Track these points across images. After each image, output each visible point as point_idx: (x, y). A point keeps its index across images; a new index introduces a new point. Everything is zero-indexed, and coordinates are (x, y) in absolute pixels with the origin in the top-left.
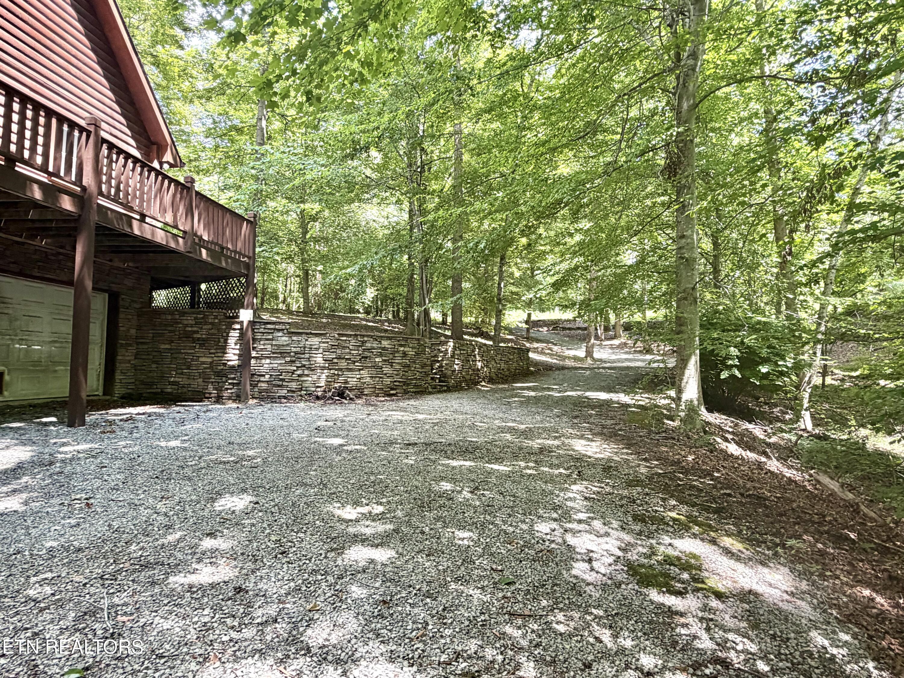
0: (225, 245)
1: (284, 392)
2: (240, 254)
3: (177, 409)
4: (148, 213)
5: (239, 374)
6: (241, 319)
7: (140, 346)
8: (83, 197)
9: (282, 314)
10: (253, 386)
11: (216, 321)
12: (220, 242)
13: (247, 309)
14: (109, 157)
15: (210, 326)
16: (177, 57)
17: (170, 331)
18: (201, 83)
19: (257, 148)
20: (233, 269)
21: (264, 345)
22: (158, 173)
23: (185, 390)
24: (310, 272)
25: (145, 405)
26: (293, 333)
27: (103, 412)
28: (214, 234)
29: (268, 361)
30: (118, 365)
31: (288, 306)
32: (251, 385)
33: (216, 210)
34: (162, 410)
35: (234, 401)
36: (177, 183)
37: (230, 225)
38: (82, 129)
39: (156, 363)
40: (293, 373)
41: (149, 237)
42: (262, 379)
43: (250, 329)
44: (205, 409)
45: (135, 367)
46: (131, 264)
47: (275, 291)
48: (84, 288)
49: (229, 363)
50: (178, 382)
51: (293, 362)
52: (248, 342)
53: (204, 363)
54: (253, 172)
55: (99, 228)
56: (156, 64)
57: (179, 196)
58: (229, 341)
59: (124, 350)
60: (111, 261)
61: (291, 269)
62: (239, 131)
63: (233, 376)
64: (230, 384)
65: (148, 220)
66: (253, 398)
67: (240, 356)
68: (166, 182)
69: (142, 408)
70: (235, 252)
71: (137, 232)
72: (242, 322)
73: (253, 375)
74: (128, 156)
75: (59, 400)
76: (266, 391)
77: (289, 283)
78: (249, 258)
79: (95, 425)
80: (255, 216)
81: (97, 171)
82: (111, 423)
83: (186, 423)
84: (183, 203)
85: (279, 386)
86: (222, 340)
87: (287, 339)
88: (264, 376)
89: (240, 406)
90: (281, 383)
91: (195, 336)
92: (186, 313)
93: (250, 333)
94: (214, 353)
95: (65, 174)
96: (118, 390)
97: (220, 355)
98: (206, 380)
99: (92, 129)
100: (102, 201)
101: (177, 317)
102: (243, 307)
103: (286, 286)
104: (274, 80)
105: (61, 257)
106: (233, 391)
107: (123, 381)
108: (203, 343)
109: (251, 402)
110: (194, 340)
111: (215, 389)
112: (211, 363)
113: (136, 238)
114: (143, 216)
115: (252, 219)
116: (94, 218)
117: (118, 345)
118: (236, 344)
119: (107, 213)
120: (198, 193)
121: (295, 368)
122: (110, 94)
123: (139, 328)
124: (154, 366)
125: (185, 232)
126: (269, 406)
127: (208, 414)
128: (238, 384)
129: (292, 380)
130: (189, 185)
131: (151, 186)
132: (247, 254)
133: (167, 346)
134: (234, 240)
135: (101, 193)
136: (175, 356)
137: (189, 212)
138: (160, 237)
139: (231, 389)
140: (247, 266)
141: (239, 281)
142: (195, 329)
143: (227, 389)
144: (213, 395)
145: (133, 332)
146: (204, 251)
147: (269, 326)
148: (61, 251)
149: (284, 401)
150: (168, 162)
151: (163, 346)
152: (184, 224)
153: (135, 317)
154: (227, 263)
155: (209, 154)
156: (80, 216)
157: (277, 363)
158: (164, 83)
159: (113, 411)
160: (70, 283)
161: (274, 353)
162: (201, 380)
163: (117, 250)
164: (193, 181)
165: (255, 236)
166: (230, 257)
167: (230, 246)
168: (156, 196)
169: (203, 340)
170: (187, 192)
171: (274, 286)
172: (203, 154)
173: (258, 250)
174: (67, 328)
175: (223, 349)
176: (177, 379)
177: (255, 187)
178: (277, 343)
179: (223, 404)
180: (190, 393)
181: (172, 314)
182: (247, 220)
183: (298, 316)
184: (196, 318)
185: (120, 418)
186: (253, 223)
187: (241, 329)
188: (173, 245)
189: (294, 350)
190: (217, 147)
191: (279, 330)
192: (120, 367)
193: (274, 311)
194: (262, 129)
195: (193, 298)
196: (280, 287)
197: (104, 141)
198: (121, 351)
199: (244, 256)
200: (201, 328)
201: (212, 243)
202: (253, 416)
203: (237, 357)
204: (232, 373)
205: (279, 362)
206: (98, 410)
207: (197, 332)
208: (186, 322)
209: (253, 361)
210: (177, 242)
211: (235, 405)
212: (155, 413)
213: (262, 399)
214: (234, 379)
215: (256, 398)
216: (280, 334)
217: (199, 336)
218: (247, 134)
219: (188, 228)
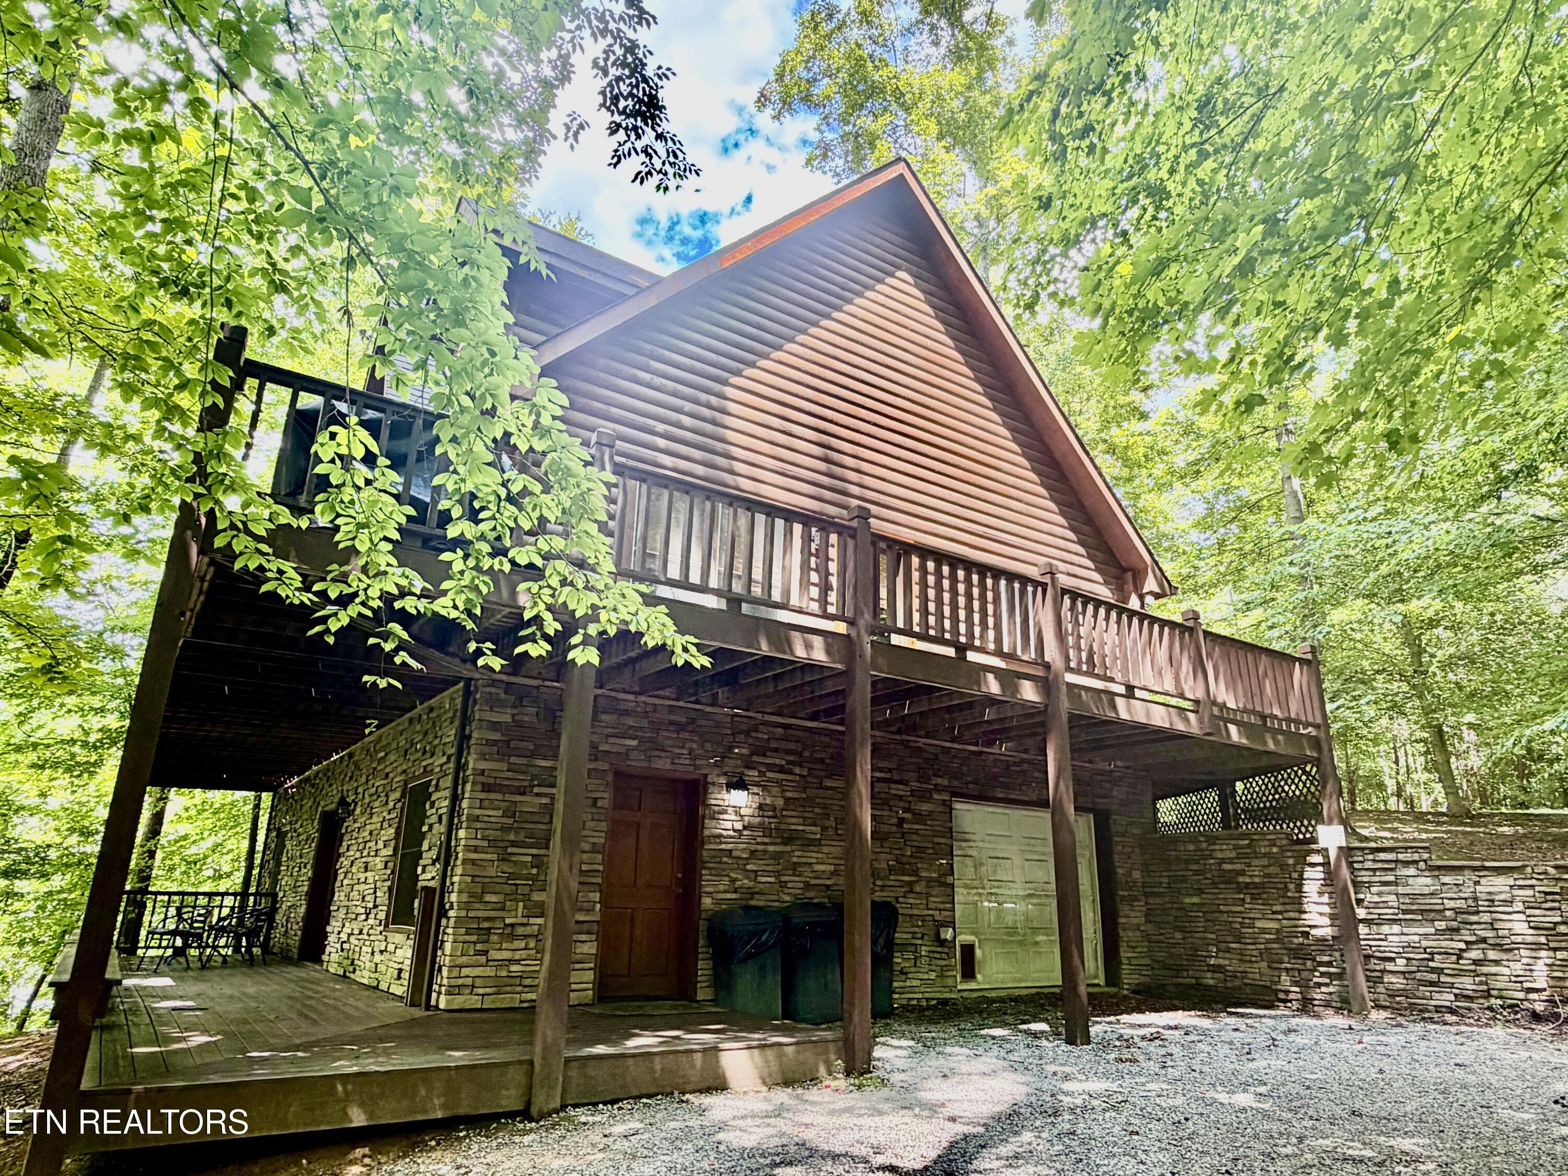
0: (1267, 711)
1: (1446, 998)
2: (1297, 722)
3: (1232, 1020)
4: (1136, 683)
5: (1337, 954)
6: (1322, 844)
7: (1151, 901)
8: (1047, 678)
9: (1401, 821)
10: (1374, 980)
11: (1275, 850)
12: (1258, 708)
13: (1330, 822)
14: (1072, 608)
15: (1265, 862)
16: (1140, 434)
17: (1198, 873)
18: (1182, 456)
19: (1293, 528)
20: (1291, 752)
21: (1379, 894)
22: (1143, 617)
23: (1237, 983)
24: (1445, 729)
25: (1173, 1008)
26: (1439, 868)
27: (1112, 1018)
28: (1245, 695)
29: (1396, 929)
30: (1121, 933)
31: (1410, 801)
32: (1368, 979)
33: (1241, 653)
34: (1206, 1023)
35: (1338, 1010)
36: (1173, 625)
37: (1270, 674)
38: (1036, 584)
39: (1182, 930)
40: (1460, 957)
41: (1144, 720)
42: (1390, 966)
43: (1344, 864)
44: (1284, 1026)
45: (1147, 937)
46: (1119, 763)
47: (1376, 774)
48: (1064, 814)
49: (1313, 932)
50: (1223, 966)
51: (1457, 930)
52: (1345, 888)
53: (1264, 931)
54: (1294, 570)
55: (1074, 719)
56: (1112, 450)
57: (1177, 644)
58: (1305, 888)
59: (1127, 908)
60: (1090, 762)
61: (1403, 728)
62: (1254, 507)
63: (1326, 959)
64: (1323, 974)
65: (1138, 693)
66: (1378, 1007)
67: (1332, 917)
68: (1156, 627)
69: (1171, 1014)
70: (1289, 720)
71: (1124, 715)
72: (1326, 850)
73: (1367, 957)
74: (1098, 603)
75: (1046, 991)
76: (1404, 993)
77: (1401, 753)
78: (1317, 727)
79: (1105, 1045)
80: (1313, 650)
81: (1061, 636)
82: (1129, 1043)
83: (1254, 1055)
84: (1186, 654)
85: (1432, 984)
86: (1292, 886)
87: (1429, 881)
88: (1392, 960)
89: (1352, 1022)
90: (1434, 977)
91: (1241, 879)
92: (1217, 838)
93: (1345, 872)
94: (1280, 913)
95: (1023, 651)
96: (1129, 978)
97: (1292, 915)
98: (1274, 963)
99: (1047, 579)
100: (1070, 678)
101: (1204, 845)
102: (1320, 819)
103: (1397, 762)
104: (1322, 438)
105: (1026, 766)
106: (1331, 989)
107: (1134, 962)
108: (1256, 892)
109: (1377, 1016)
110: (1241, 888)
111: (1295, 983)
112: (1278, 931)
113: (1123, 724)
114: (1130, 688)
115: (1309, 656)
116: (1065, 704)
117: (1118, 899)
118: (1321, 894)
119: (1080, 696)
120: (1207, 634)
121: (1462, 946)
122: (1061, 520)
123: (1146, 868)
124: (1178, 935)
125: (1197, 702)
126: (1419, 1027)
127: (1292, 1037)
128: (1340, 976)
129: (1461, 973)
130: (1190, 624)
131: (1135, 641)
132: (1311, 720)
133: (1196, 900)
134: (1282, 697)
135: (1069, 669)
136: (1209, 916)
137: (1199, 666)
138: (1159, 718)
139: (1327, 985)
140: (1316, 743)
141: (1304, 772)
142: (1238, 867)
143: (1319, 985)
144: (1292, 996)
145: (1137, 874)
146: (1233, 729)
147: (1383, 856)
148: (1025, 756)
149: (1450, 1018)
150: (1151, 593)
151: (1187, 900)
152: (1193, 690)
153: (1137, 850)
154: (1276, 742)
155: (1212, 561)
156: (1046, 706)
157: (1416, 933)
158: (1125, 473)
159: (1124, 1018)
160: (1043, 803)
161: (1405, 912)
162: (1264, 964)
163: (1097, 746)
164: (1196, 617)
165: (1320, 682)
166: (1281, 732)
167: (1276, 712)
168: (1144, 653)
169: (1256, 886)
170: (1191, 635)
171: (1369, 764)
172: (1201, 564)
173: (1329, 707)
174: (1047, 874)
175: (1298, 904)
176: (1221, 961)
177: (1301, 596)
178: (1407, 890)
179: (1317, 1016)
180: (1248, 990)
181: (1196, 841)
182: (1299, 659)
183: (1439, 823)
184: (1236, 847)
185: (1142, 1032)
186: (1312, 663)
187: (1326, 864)
188: (1180, 726)
189: (1450, 904)
190: (1221, 544)
191: (1407, 864)
192: (1127, 936)
193: (1383, 817)
194: (1294, 494)
195: (1224, 808)
196: (1385, 765)
197: (1064, 591)
198: (1124, 909)
199: (1307, 725)
200: (1249, 865)
201: (1245, 711)
202: (1387, 1050)
203: (1327, 921)
204: (1322, 952)
205: (1422, 931)
206: (1104, 1014)
207: (1242, 873)
208: (1219, 855)
209: (1363, 929)
210: (1187, 720)
211: (1341, 1021)
212: (1195, 1027)
213: (1397, 1010)
214: (1329, 964)
215: (1384, 1008)
216: (1412, 871)
217: (1248, 880)
218: (1269, 509)
219: (1200, 694)
